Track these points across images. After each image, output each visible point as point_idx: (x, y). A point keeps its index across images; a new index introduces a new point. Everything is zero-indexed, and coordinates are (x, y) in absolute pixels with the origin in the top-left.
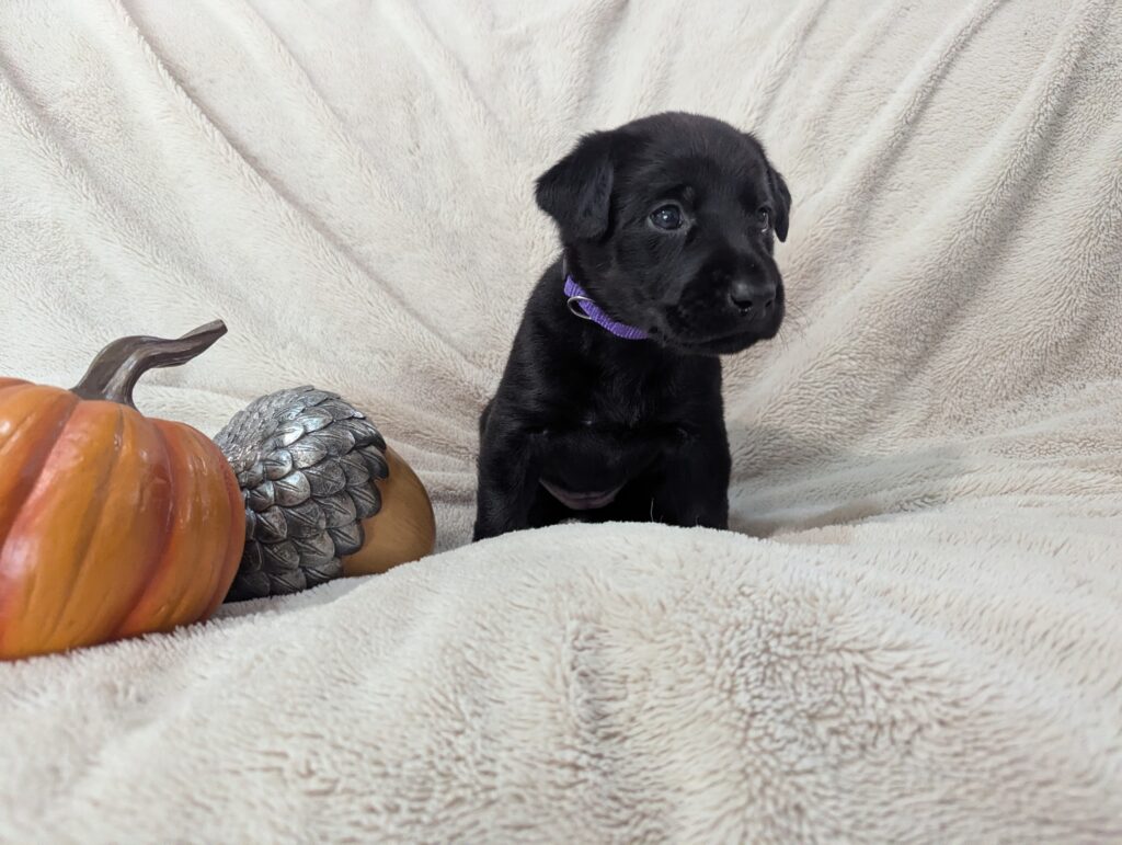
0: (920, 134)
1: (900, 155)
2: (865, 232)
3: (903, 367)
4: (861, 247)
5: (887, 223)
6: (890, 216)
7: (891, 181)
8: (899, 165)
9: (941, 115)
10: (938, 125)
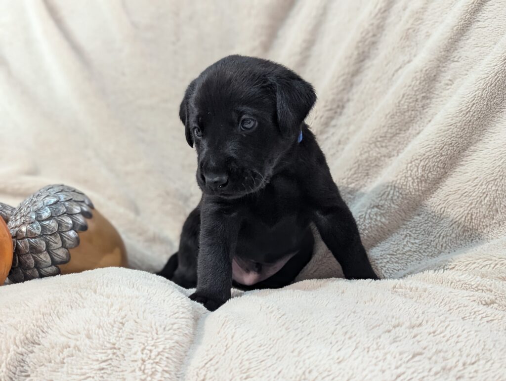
0: (479, 21)
1: (463, 36)
2: (431, 90)
3: (427, 185)
4: (428, 101)
5: (447, 84)
6: (450, 80)
7: (455, 54)
8: (461, 43)
9: (494, 7)
10: (490, 15)
